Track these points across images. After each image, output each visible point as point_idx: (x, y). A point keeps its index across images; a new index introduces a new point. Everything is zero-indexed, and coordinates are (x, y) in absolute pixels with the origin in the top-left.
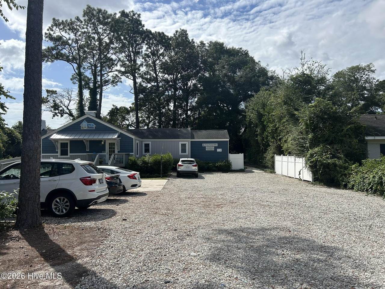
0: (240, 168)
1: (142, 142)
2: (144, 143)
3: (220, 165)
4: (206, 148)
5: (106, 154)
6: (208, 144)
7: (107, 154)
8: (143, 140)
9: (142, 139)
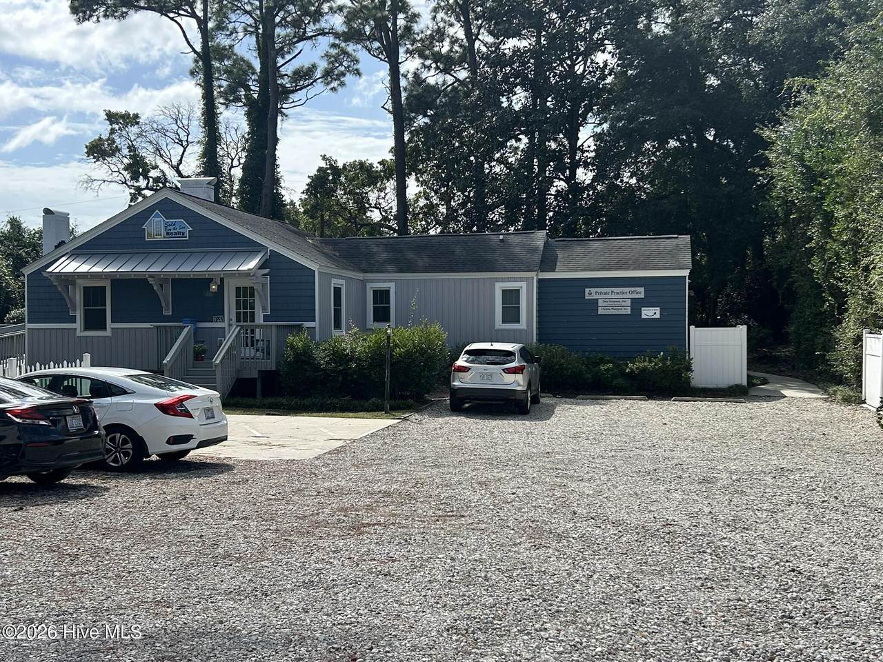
0: (732, 383)
1: (363, 283)
2: (371, 287)
3: (644, 370)
4: (601, 303)
5: (224, 325)
6: (609, 290)
7: (230, 325)
8: (369, 276)
9: (365, 272)
